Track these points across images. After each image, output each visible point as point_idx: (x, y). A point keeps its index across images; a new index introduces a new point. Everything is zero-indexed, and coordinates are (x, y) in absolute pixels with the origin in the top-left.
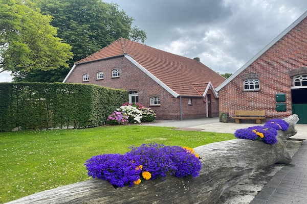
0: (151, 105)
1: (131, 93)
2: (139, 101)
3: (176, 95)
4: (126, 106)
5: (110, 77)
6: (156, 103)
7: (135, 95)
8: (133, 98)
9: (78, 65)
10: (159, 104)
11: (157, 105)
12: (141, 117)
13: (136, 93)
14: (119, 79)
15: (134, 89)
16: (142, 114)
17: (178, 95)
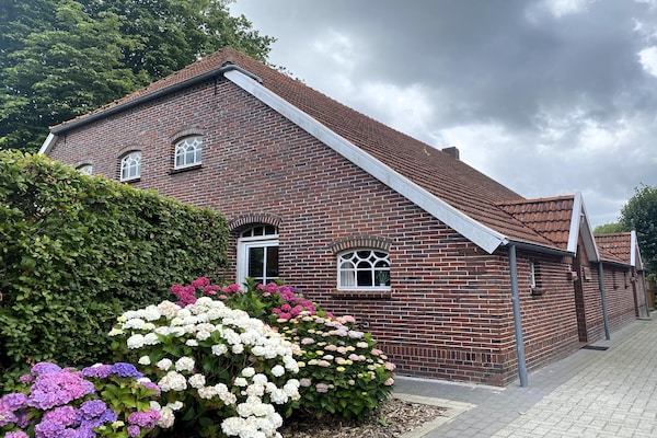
0: (340, 288)
1: (247, 230)
2: (283, 269)
3: (489, 238)
4: (167, 307)
5: (165, 168)
6: (364, 279)
7: (266, 242)
8: (255, 254)
9: (62, 135)
10: (383, 288)
11: (373, 289)
12: (292, 387)
13: (270, 229)
14: (198, 176)
15: (262, 213)
16: (294, 366)
17: (503, 239)
